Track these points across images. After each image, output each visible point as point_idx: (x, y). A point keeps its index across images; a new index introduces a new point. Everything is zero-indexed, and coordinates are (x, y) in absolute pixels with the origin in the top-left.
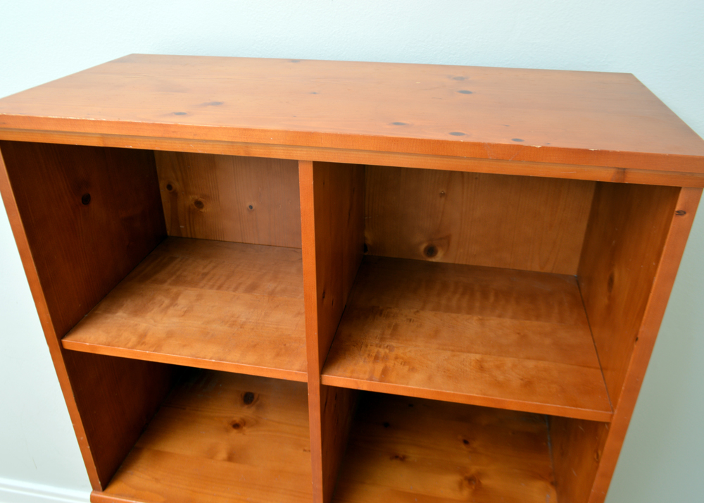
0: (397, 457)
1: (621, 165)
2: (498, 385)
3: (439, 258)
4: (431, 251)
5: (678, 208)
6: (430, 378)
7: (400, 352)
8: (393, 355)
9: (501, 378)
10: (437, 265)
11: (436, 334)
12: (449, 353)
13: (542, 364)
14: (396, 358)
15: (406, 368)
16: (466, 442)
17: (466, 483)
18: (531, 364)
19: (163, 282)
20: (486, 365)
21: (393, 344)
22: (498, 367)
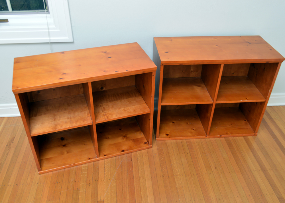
0: (107, 138)
1: (143, 71)
2: (129, 112)
3: (104, 89)
4: (102, 88)
5: (153, 75)
6: (116, 115)
7: (108, 113)
8: (107, 114)
9: (129, 111)
10: (104, 91)
11: (113, 107)
12: (117, 110)
13: (136, 106)
14: (108, 114)
15: (111, 115)
16: (120, 130)
17: (124, 138)
18: (133, 107)
19: (41, 115)
20: (125, 110)
21: (106, 111)
22: (128, 109)
